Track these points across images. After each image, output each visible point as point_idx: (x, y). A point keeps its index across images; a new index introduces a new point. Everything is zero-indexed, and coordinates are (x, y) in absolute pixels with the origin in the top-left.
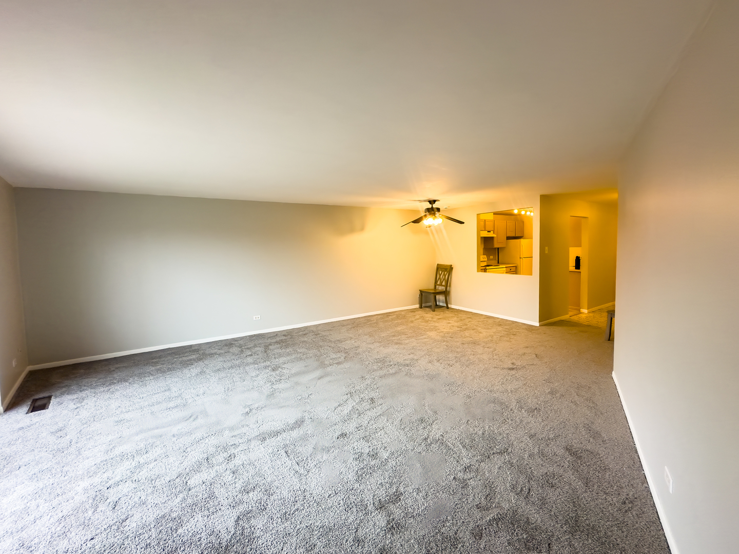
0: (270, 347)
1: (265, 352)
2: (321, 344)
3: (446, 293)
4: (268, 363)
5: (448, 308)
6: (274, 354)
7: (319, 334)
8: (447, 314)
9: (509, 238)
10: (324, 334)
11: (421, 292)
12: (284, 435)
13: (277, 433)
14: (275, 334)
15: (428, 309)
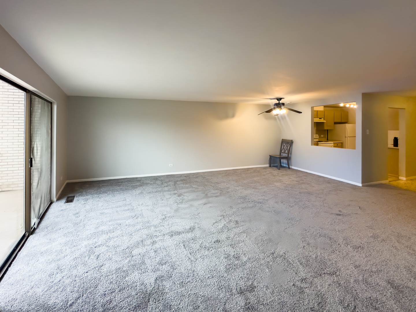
0: (178, 183)
1: (175, 185)
2: (206, 183)
3: (288, 158)
4: (176, 192)
5: (289, 168)
6: (179, 187)
7: (205, 178)
8: (289, 172)
9: (336, 123)
10: (208, 178)
11: (270, 156)
12: (183, 235)
13: (179, 233)
14: (181, 175)
15: (275, 168)
